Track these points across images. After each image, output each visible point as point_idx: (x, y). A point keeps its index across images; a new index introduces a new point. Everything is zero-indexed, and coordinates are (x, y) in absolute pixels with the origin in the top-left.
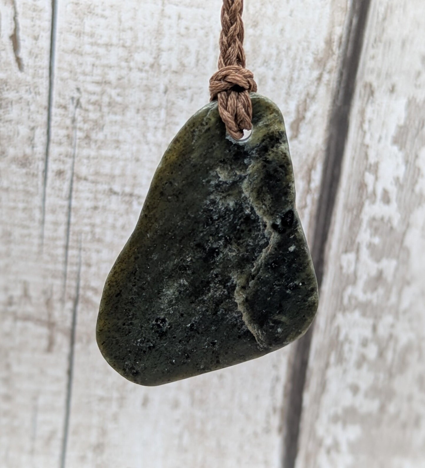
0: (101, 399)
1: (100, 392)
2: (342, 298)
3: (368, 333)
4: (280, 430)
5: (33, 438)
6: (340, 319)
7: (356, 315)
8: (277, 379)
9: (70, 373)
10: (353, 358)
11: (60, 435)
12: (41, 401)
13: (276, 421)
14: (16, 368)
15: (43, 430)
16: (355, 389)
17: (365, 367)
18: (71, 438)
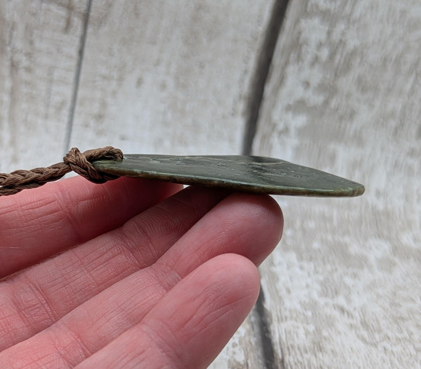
0: (104, 78)
1: (103, 71)
2: (306, 6)
3: (323, 37)
4: (243, 114)
5: (48, 106)
6: (303, 24)
7: (316, 21)
8: (246, 72)
9: (81, 52)
10: (308, 58)
11: (69, 104)
12: (56, 75)
13: (241, 106)
14: (38, 44)
15: (56, 99)
16: (307, 84)
17: (317, 66)
18: (77, 108)
